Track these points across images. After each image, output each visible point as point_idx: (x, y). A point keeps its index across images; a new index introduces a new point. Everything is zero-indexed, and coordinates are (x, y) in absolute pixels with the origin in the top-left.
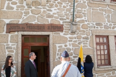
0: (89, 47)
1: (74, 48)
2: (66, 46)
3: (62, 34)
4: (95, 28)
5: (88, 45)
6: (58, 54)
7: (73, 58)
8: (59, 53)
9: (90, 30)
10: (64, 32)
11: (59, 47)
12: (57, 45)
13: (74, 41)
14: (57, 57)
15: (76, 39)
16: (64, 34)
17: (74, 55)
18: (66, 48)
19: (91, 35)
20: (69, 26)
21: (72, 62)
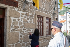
0: (33, 23)
1: (24, 22)
2: (18, 20)
3: (16, 9)
4: (37, 10)
5: (32, 21)
6: (12, 26)
7: (23, 30)
8: (14, 25)
9: (34, 10)
10: (18, 8)
11: (13, 20)
12: (12, 18)
13: (25, 17)
14: (11, 29)
15: (26, 16)
16: (18, 10)
17: (24, 28)
18: (18, 21)
19: (34, 14)
20: (22, 4)
21: (22, 33)
